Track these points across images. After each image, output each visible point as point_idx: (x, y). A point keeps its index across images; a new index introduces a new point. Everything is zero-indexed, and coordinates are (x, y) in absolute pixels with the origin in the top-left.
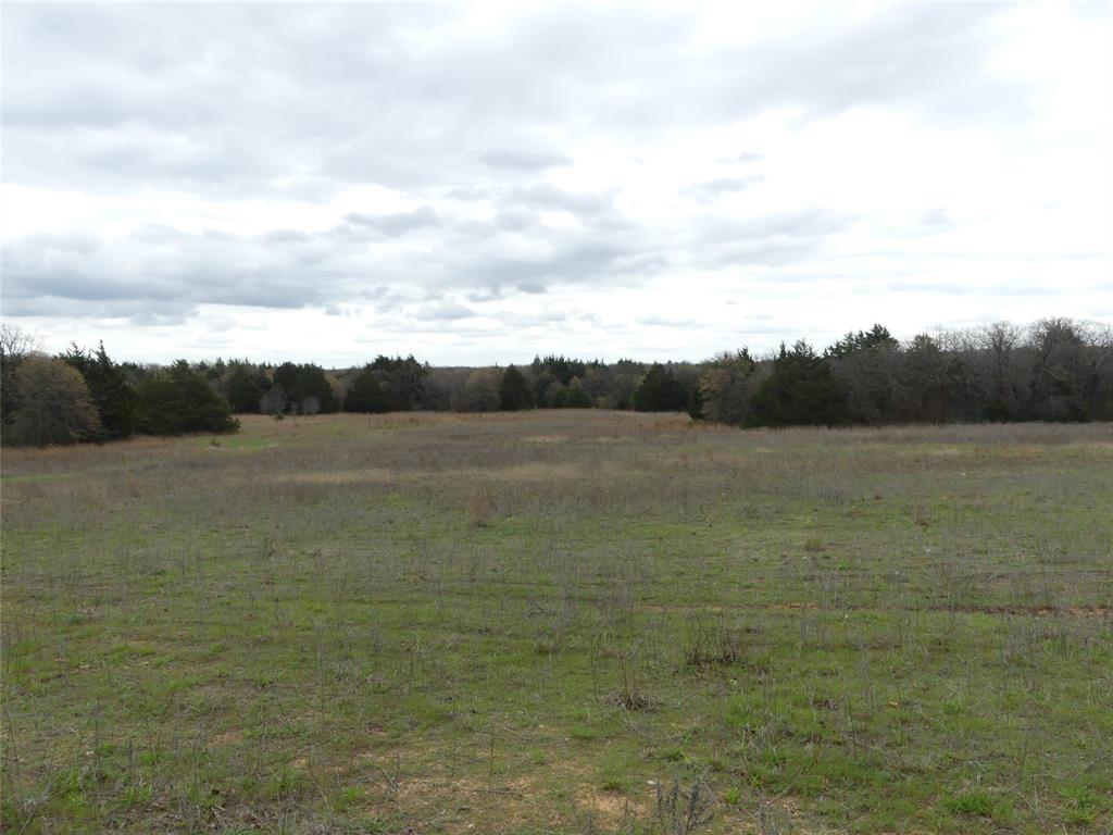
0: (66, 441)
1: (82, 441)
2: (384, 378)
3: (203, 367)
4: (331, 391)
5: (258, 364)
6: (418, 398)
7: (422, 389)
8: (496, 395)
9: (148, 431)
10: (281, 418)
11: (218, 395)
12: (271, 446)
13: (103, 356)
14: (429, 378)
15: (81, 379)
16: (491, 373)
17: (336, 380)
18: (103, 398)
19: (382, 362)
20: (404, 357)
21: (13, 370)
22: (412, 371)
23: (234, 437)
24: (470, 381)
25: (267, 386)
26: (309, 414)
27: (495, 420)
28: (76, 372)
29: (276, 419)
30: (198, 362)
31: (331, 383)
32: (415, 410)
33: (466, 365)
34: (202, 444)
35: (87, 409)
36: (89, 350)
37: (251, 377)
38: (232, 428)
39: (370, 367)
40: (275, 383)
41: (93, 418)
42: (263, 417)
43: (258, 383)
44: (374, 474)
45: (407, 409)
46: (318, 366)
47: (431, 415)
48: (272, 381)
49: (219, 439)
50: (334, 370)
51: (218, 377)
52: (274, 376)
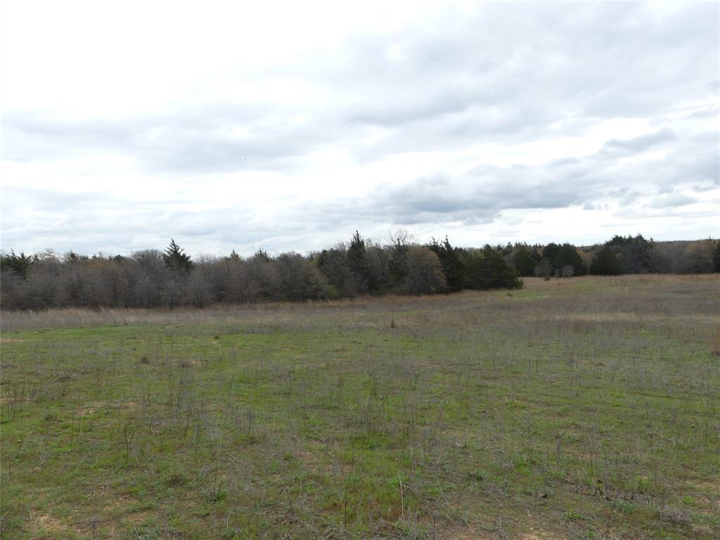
0: (430, 293)
1: (437, 293)
2: (619, 251)
3: (499, 248)
4: (581, 261)
5: (532, 245)
6: (645, 264)
7: (649, 258)
8: (710, 260)
9: (470, 287)
10: (548, 279)
11: (509, 265)
12: (545, 297)
13: (447, 245)
14: (653, 250)
15: (437, 258)
16: (706, 244)
17: (584, 254)
18: (447, 268)
19: (618, 240)
20: (634, 236)
21: (404, 254)
22: (640, 246)
23: (520, 291)
24: (687, 251)
25: (539, 259)
26: (567, 276)
27: (710, 279)
28: (433, 254)
29: (545, 280)
30: (496, 245)
31: (581, 256)
32: (643, 273)
33: (683, 240)
34: (501, 296)
35: (439, 274)
36: (440, 242)
37: (529, 253)
38: (518, 286)
39: (608, 244)
40: (544, 256)
41: (443, 280)
42: (537, 279)
43: (532, 257)
44: (622, 316)
45: (637, 272)
46: (571, 244)
47: (655, 277)
48: (542, 256)
49: (511, 292)
50: (583, 247)
51: (508, 254)
52: (543, 252)
